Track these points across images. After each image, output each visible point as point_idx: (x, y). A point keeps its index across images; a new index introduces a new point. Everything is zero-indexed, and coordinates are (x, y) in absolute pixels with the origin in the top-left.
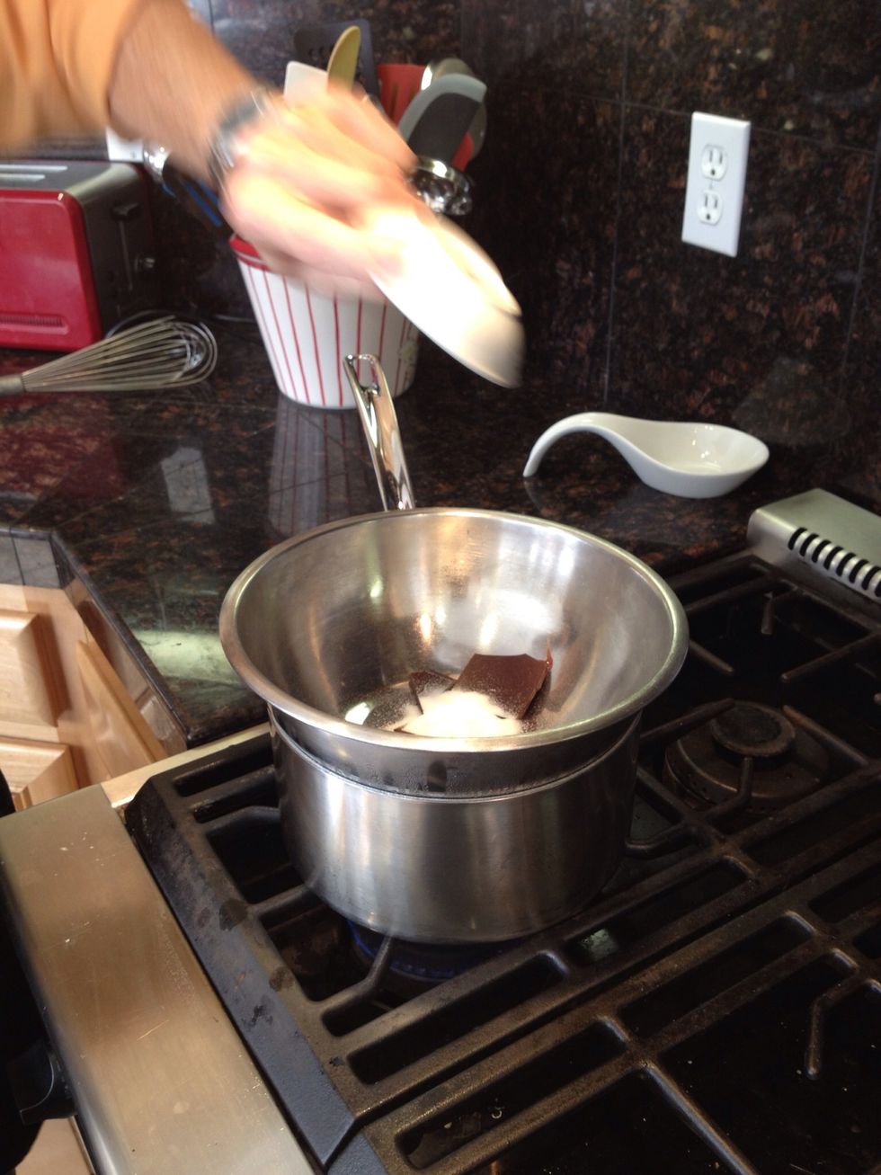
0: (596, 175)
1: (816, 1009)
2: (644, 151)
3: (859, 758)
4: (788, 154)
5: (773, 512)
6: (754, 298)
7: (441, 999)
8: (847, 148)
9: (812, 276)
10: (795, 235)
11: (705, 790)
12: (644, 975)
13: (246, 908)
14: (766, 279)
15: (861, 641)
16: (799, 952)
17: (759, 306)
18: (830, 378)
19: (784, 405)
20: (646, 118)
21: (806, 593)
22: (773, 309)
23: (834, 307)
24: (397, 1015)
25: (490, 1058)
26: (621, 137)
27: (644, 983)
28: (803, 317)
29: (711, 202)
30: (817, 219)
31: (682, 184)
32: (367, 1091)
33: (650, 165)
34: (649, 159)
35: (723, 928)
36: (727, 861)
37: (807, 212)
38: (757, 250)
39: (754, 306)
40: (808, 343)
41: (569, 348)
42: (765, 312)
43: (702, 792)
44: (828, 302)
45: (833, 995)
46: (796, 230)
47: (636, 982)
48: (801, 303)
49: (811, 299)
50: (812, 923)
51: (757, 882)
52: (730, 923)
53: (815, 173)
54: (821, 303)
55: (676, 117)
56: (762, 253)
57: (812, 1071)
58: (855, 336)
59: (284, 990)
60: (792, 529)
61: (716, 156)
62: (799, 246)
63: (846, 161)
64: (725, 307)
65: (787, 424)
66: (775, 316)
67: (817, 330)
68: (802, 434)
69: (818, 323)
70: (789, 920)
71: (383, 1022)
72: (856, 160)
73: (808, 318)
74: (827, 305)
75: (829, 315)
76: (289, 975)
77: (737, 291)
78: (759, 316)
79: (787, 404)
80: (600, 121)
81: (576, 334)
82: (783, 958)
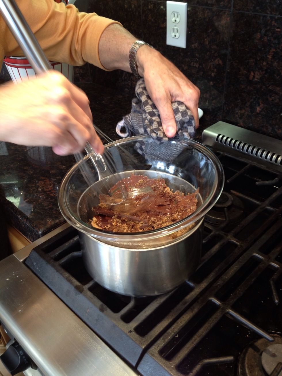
0: (133, 25)
1: (271, 282)
2: (150, 15)
3: (257, 202)
4: (201, 12)
5: (209, 130)
6: (193, 62)
7: (158, 303)
8: (221, 9)
9: (212, 52)
10: (206, 39)
11: (210, 220)
12: (218, 282)
13: (83, 287)
14: (197, 55)
15: (246, 167)
16: (261, 266)
17: (195, 64)
18: (221, 85)
19: (206, 95)
20: (150, 4)
21: (226, 154)
22: (200, 65)
23: (221, 62)
24: (145, 312)
25: (180, 319)
26: (141, 11)
27: (219, 285)
28: (210, 66)
29: (176, 30)
30: (213, 34)
31: (165, 26)
32: (144, 339)
33: (152, 20)
34: (152, 18)
35: (236, 263)
36: (230, 241)
37: (209, 31)
38: (193, 45)
39: (193, 64)
40: (213, 74)
41: (130, 84)
42: (197, 66)
43: (209, 221)
44: (218, 60)
45: (275, 277)
46: (206, 38)
47: (216, 285)
48: (209, 62)
49: (213, 60)
50: (261, 256)
51: (241, 246)
52: (238, 261)
53: (211, 18)
54: (216, 61)
55: (160, 2)
56: (195, 47)
57: (277, 301)
58: (228, 71)
59: (105, 311)
60: (216, 135)
61: (176, 15)
62: (207, 43)
63: (221, 13)
64: (183, 66)
65: (207, 102)
66: (201, 67)
67: (215, 70)
68: (213, 104)
69: (216, 68)
70: (255, 256)
71: (142, 315)
72: (225, 13)
73: (212, 67)
74: (218, 61)
75: (219, 64)
76: (105, 306)
77: (187, 60)
78: (195, 67)
79: (207, 95)
80: (133, 6)
81: (131, 79)
82: (257, 268)
